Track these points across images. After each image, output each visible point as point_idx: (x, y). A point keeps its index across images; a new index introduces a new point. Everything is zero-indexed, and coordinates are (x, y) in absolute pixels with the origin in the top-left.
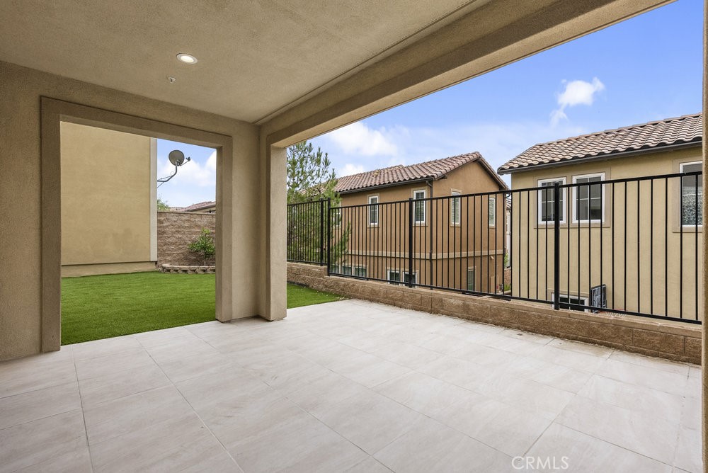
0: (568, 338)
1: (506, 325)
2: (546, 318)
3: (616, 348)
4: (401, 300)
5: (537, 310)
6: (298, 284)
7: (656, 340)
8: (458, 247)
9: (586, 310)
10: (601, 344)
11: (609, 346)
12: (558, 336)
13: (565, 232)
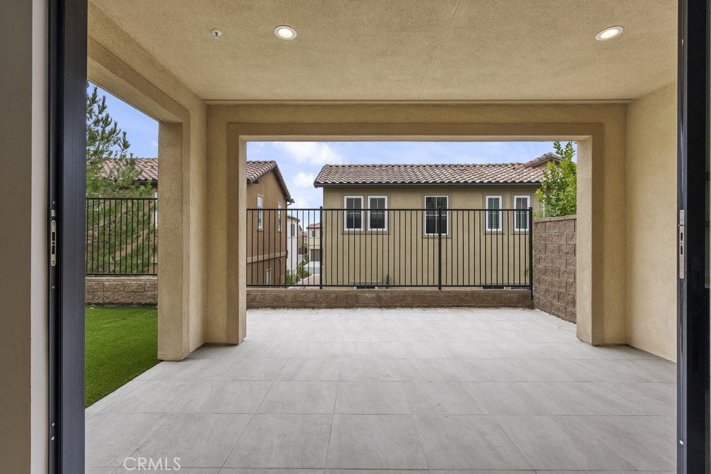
1: (410, 306)
2: (436, 296)
3: (473, 307)
5: (431, 292)
6: (139, 304)
7: (490, 298)
8: (261, 251)
9: (376, 288)
11: (469, 307)
13: (363, 237)
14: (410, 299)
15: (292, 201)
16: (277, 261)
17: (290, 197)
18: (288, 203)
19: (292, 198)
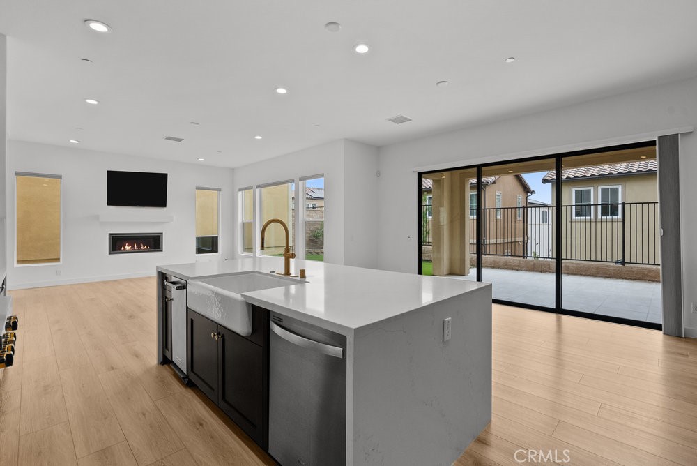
0: (631, 279)
4: (518, 266)
5: (613, 266)
8: (498, 236)
10: (649, 281)
12: (625, 279)
13: (593, 224)
14: (593, 270)
15: (532, 192)
16: (517, 244)
17: (529, 189)
18: (529, 194)
19: (532, 189)
